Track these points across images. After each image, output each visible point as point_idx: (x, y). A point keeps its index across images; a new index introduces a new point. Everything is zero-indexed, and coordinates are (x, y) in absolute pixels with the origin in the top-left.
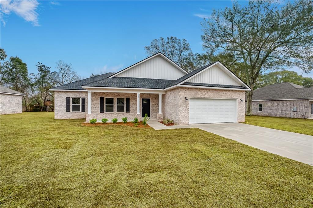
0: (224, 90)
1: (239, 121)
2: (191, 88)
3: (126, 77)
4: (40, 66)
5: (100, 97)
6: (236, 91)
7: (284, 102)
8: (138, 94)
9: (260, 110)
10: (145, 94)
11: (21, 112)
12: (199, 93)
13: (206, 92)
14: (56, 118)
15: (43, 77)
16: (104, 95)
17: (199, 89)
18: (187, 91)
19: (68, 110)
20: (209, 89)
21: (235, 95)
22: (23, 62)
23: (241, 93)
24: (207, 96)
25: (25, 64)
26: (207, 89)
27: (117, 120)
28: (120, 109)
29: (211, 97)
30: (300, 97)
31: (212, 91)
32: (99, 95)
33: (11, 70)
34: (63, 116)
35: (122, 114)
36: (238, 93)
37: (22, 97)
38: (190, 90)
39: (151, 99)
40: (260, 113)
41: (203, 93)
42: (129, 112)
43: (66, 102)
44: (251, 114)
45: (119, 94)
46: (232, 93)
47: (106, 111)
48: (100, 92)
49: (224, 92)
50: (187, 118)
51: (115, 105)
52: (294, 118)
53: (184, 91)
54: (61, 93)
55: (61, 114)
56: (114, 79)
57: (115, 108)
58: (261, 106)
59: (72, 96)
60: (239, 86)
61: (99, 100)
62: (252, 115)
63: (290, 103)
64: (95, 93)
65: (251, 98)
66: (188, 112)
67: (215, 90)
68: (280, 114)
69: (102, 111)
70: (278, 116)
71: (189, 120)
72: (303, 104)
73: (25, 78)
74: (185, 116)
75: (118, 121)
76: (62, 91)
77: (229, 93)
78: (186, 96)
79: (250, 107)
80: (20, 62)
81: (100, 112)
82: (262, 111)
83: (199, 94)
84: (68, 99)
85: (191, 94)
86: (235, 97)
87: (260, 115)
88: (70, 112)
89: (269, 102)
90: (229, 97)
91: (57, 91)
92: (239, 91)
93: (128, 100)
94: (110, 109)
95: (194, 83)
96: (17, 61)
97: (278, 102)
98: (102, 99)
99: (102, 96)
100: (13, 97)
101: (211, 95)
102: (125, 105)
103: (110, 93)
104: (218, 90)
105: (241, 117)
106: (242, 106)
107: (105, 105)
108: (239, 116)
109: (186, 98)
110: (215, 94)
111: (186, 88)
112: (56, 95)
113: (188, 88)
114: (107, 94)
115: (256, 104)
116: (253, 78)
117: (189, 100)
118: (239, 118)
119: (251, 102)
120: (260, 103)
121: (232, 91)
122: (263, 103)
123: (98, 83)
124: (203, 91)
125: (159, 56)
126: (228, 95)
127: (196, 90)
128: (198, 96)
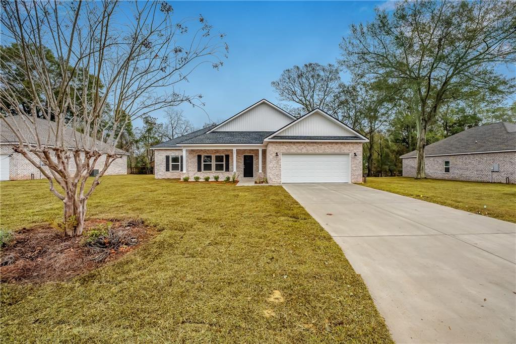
0: (329, 143)
1: (353, 181)
2: (283, 142)
3: (225, 131)
4: (146, 118)
5: (198, 154)
6: (348, 143)
7: (480, 156)
8: (235, 150)
9: (447, 170)
10: (246, 150)
11: (126, 174)
12: (294, 147)
13: (303, 146)
14: (156, 177)
15: (149, 131)
16: (202, 152)
17: (294, 143)
18: (279, 146)
19: (167, 169)
20: (308, 143)
21: (345, 149)
23: (356, 146)
24: (304, 151)
26: (304, 143)
27: (208, 178)
28: (219, 168)
29: (310, 152)
30: (505, 148)
31: (312, 144)
34: (163, 176)
35: (221, 173)
36: (350, 145)
37: (126, 157)
38: (282, 144)
39: (255, 155)
40: (446, 175)
41: (299, 147)
42: (228, 171)
43: (165, 160)
44: (423, 175)
45: (217, 151)
46: (342, 146)
47: (204, 170)
48: (198, 150)
49: (330, 145)
50: (279, 176)
51: (214, 163)
52: (494, 183)
53: (274, 145)
54: (161, 152)
55: (160, 173)
56: (212, 134)
57: (213, 167)
58: (447, 163)
59: (172, 154)
60: (352, 137)
61: (197, 158)
62: (425, 178)
63: (489, 158)
64: (192, 150)
65: (422, 152)
66: (280, 169)
67: (316, 143)
68: (474, 176)
69: (199, 169)
70: (473, 179)
71: (280, 178)
72: (508, 159)
73: (130, 134)
74: (277, 173)
75: (210, 180)
76: (162, 150)
77: (336, 146)
78: (277, 151)
79: (420, 166)
81: (198, 171)
82: (449, 172)
83: (294, 149)
84: (167, 158)
85: (283, 149)
86: (346, 151)
87: (446, 178)
88: (169, 171)
89: (459, 157)
90: (337, 151)
91: (157, 150)
92: (352, 143)
93: (227, 157)
94: (208, 167)
95: (289, 137)
97: (472, 156)
98: (199, 157)
99: (200, 154)
101: (310, 149)
102: (224, 163)
103: (208, 150)
104: (320, 142)
105: (356, 177)
106: (357, 162)
107: (203, 163)
108: (352, 175)
109: (277, 153)
110: (315, 147)
111: (276, 142)
112: (156, 153)
113: (280, 142)
114: (205, 151)
115: (441, 161)
116: (425, 120)
117: (280, 156)
118: (353, 177)
119: (423, 157)
120: (447, 159)
121: (341, 143)
122: (450, 159)
123: (192, 140)
124: (298, 145)
125: (264, 103)
126: (335, 148)
127: (290, 144)
128: (292, 151)
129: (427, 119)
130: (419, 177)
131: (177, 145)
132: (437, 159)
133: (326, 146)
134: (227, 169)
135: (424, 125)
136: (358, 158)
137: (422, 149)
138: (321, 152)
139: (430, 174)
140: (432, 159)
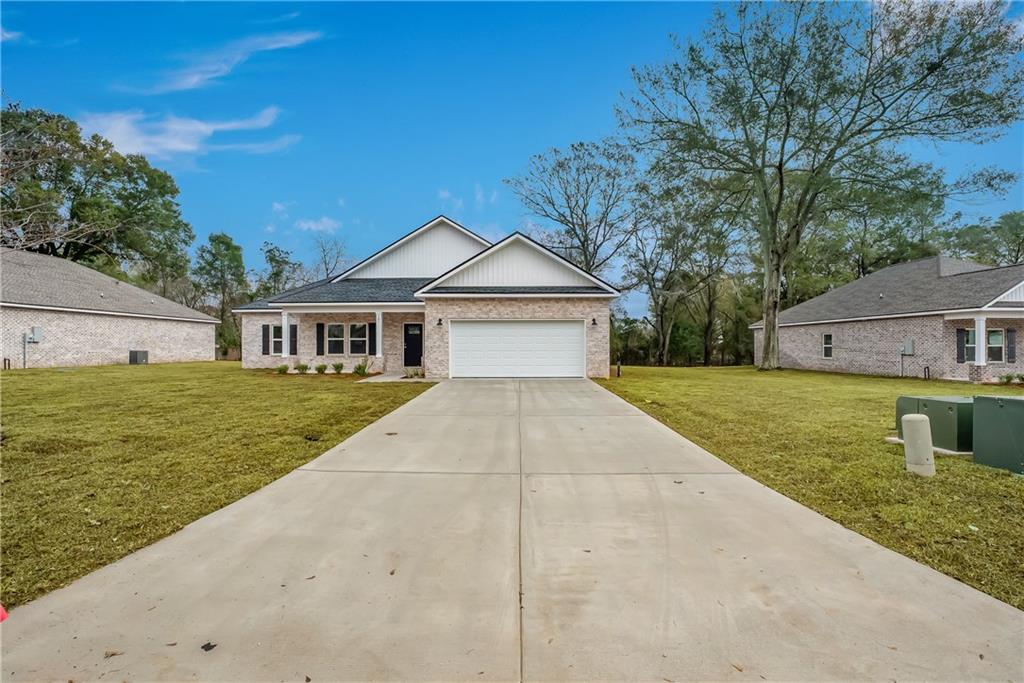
0: (544, 299)
1: (591, 374)
2: (453, 299)
3: (368, 278)
4: (269, 251)
5: (318, 322)
6: (581, 300)
7: (882, 323)
8: (379, 314)
9: (828, 352)
10: (408, 313)
12: (474, 308)
13: (491, 307)
14: (244, 365)
15: (276, 275)
16: (325, 318)
17: (474, 300)
18: (444, 306)
19: (266, 351)
20: (500, 300)
21: (575, 311)
22: (235, 243)
23: (597, 305)
24: (493, 315)
25: (238, 248)
26: (493, 299)
27: (325, 367)
28: (357, 348)
29: (506, 317)
30: (924, 308)
31: (507, 303)
32: (315, 320)
33: (211, 264)
34: (257, 363)
35: (362, 359)
36: (585, 303)
37: (214, 326)
38: (450, 303)
40: (827, 362)
41: (484, 309)
42: (375, 354)
43: (261, 334)
44: (774, 363)
45: (354, 316)
46: (568, 305)
47: (330, 352)
48: (317, 314)
49: (544, 304)
50: (444, 363)
51: (347, 340)
52: (906, 377)
53: (436, 305)
54: (254, 318)
55: (252, 358)
56: (344, 284)
57: (347, 347)
58: (828, 338)
59: (272, 322)
60: (587, 288)
61: (315, 330)
62: (778, 368)
63: (897, 328)
64: (307, 314)
65: (771, 316)
66: (447, 352)
67: (516, 299)
68: (872, 364)
69: (320, 352)
70: (871, 370)
71: (448, 369)
72: (928, 330)
73: (241, 281)
74: (440, 359)
75: (326, 372)
76: (256, 313)
77: (556, 307)
78: (440, 316)
79: (769, 343)
80: (228, 246)
81: (318, 354)
82: (831, 356)
83: (474, 311)
84: (266, 328)
85: (454, 311)
86: (577, 315)
87: (827, 369)
88: (268, 354)
89: (847, 325)
90: (559, 316)
91: (246, 313)
92: (587, 299)
93: (373, 327)
94: (337, 348)
95: (463, 288)
96: (222, 243)
97: (869, 325)
98: (320, 327)
99: (320, 322)
100: (195, 325)
101: (505, 311)
102: (367, 339)
103: (337, 314)
104: (525, 299)
105: (597, 365)
106: (600, 336)
107: (327, 340)
108: (589, 361)
109: (440, 320)
110: (515, 309)
111: (440, 299)
112: (244, 321)
113: (446, 299)
114: (331, 316)
115: (818, 334)
116: (777, 253)
117: (447, 326)
118: (590, 366)
119: (774, 327)
120: (827, 330)
121: (568, 299)
122: (832, 331)
123: (301, 294)
124: (482, 304)
125: (442, 223)
126: (555, 311)
127: (467, 302)
128: (470, 315)
129: (780, 252)
130: (766, 366)
131: (270, 304)
132: (811, 330)
133: (536, 307)
134: (373, 351)
135: (775, 262)
136: (600, 330)
137: (772, 312)
138: (527, 317)
139: (799, 361)
140: (803, 330)
